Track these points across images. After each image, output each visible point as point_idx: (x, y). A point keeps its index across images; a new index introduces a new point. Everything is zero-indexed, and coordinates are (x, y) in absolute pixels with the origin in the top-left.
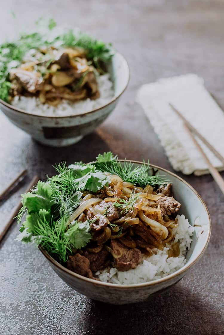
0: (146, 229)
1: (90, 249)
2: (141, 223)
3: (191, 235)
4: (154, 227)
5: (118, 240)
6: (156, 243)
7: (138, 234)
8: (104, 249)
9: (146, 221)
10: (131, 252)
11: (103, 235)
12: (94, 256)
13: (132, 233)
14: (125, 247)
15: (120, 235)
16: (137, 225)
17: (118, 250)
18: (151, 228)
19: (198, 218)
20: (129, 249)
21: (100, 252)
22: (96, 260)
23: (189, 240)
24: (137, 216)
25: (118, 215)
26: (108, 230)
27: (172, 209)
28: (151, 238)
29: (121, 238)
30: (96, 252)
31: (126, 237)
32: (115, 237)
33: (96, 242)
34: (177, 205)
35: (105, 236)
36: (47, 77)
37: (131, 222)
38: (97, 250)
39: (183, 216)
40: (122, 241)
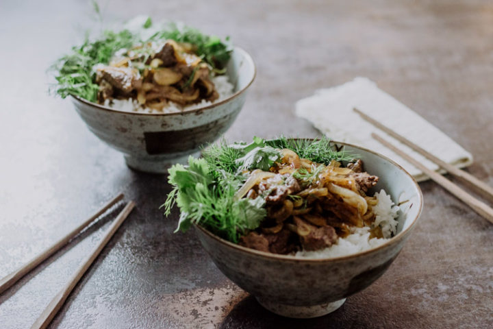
0: (338, 202)
1: (266, 230)
2: (331, 196)
3: (396, 216)
4: (349, 198)
5: (301, 217)
6: (352, 218)
7: (329, 209)
8: (285, 228)
9: (337, 192)
10: (322, 229)
11: (283, 210)
12: (273, 237)
13: (320, 208)
14: (312, 224)
15: (305, 210)
16: (325, 198)
17: (304, 227)
18: (345, 200)
19: (403, 195)
20: (318, 227)
21: (281, 231)
22: (276, 242)
23: (394, 223)
24: (325, 186)
25: (299, 187)
26: (289, 203)
27: (367, 183)
28: (346, 213)
29: (306, 214)
30: (275, 232)
31: (313, 213)
32: (297, 212)
33: (275, 220)
34: (374, 178)
35: (286, 211)
36: (146, 74)
37: (317, 193)
38: (276, 230)
39: (383, 191)
40: (306, 217)
